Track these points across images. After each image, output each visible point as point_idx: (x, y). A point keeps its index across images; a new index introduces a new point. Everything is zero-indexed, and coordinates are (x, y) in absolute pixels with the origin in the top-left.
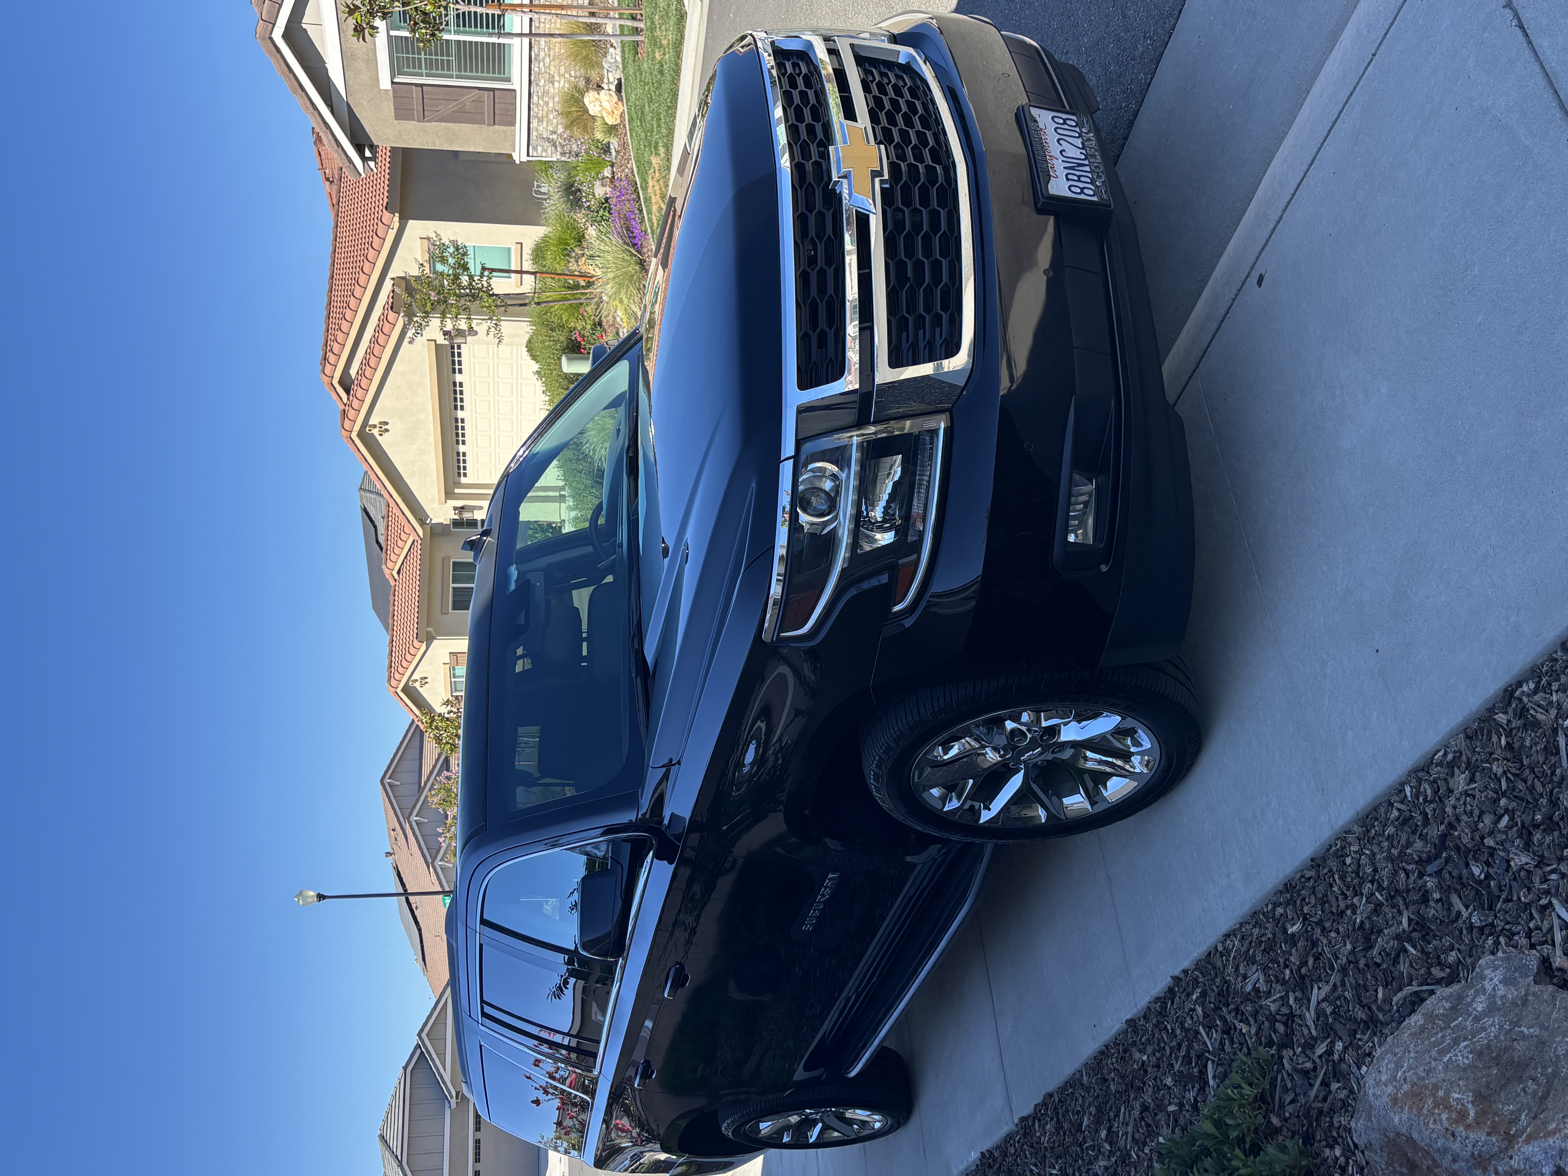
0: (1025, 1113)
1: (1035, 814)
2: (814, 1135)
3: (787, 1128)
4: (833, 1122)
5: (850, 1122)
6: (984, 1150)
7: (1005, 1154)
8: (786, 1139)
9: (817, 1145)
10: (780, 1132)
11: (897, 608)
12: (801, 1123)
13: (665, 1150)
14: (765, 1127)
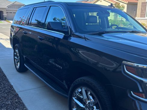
0: (19, 95)
1: (74, 108)
2: (16, 57)
3: (17, 54)
4: (18, 60)
5: (18, 63)
6: (13, 86)
7: (12, 90)
8: (15, 53)
9: (14, 58)
10: (16, 53)
11: (132, 92)
12: (18, 56)
13: (14, 36)
14: (17, 51)
